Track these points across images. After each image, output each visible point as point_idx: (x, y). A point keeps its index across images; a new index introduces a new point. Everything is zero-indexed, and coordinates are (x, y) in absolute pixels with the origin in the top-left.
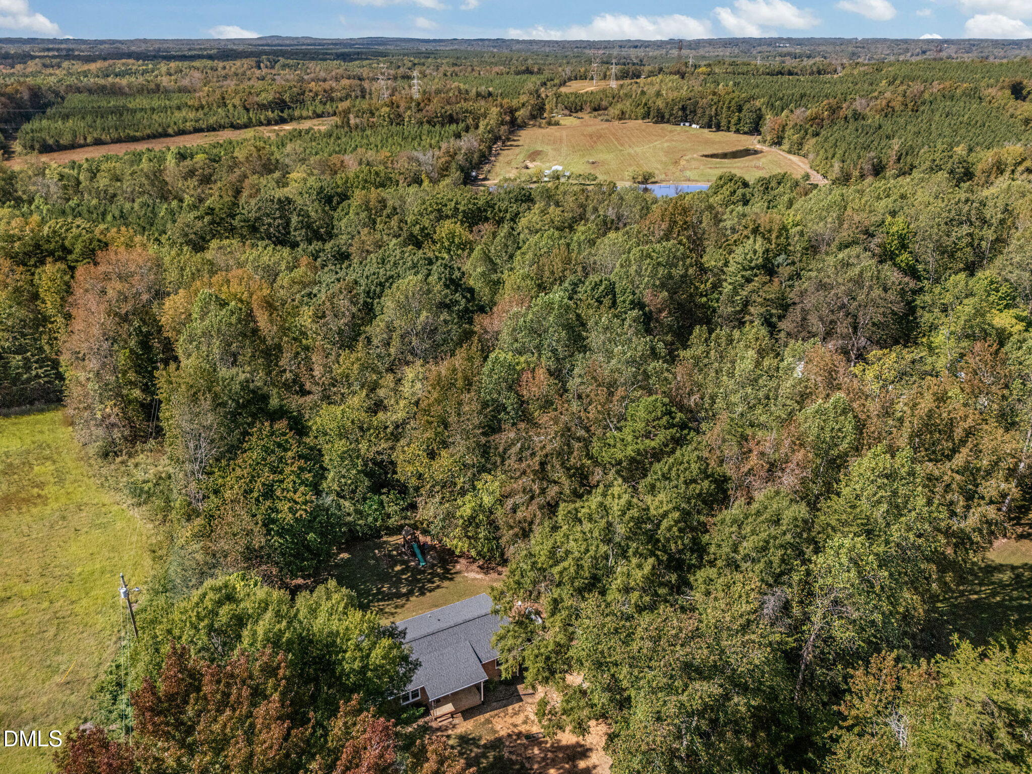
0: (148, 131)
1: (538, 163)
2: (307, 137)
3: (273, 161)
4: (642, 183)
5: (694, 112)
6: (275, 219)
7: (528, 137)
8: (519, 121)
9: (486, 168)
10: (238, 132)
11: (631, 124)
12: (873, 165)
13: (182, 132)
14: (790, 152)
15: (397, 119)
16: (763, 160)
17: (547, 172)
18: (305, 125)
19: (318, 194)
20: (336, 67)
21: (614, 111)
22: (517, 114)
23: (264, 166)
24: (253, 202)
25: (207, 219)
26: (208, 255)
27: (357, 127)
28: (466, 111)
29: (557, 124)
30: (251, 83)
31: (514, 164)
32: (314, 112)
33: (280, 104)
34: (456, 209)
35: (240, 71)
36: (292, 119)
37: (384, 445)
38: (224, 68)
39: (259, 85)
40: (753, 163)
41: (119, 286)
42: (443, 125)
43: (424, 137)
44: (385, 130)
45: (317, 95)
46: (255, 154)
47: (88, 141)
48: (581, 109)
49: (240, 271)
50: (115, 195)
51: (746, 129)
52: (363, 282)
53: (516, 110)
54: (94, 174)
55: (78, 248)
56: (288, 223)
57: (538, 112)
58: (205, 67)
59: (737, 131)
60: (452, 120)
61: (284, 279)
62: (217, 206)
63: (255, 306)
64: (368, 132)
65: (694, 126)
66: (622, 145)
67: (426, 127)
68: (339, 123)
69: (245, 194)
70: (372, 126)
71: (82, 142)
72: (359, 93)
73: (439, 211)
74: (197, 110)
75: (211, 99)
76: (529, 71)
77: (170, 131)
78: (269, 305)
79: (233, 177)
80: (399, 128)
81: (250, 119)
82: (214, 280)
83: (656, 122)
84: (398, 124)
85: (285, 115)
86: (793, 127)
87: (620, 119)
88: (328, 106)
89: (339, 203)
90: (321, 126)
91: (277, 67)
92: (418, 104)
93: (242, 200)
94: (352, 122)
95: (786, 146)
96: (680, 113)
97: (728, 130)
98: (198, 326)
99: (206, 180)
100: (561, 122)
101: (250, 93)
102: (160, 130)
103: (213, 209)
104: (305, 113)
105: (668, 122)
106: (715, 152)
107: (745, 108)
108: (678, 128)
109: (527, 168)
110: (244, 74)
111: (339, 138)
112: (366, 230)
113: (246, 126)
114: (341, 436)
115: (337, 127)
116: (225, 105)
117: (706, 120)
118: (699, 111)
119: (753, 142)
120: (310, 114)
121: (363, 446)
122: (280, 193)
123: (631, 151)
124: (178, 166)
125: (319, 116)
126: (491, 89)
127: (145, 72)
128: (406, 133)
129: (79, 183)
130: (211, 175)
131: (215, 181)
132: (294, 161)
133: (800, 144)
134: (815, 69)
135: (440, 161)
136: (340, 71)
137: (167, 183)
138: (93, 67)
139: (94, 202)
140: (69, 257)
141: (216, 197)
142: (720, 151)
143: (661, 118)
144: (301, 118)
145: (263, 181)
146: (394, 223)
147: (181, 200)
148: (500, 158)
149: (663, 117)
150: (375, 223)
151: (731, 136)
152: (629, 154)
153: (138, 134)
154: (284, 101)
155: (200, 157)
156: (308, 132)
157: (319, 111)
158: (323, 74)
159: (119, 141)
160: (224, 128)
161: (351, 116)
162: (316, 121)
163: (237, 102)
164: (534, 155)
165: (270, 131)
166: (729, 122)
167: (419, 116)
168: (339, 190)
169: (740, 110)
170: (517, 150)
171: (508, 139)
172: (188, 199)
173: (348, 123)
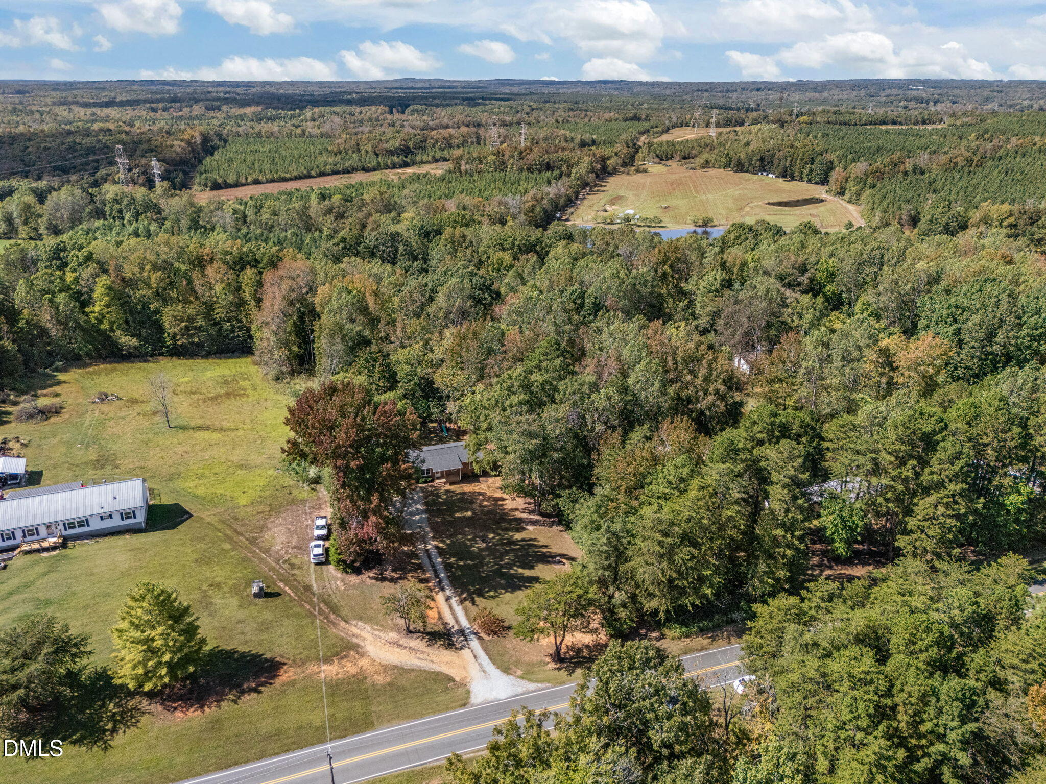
0: (296, 174)
1: (616, 207)
2: (424, 180)
3: (392, 203)
4: (702, 226)
5: (771, 163)
6: (387, 247)
7: (613, 184)
8: (610, 169)
9: (571, 210)
10: (368, 174)
11: (714, 172)
12: (910, 216)
13: (322, 174)
14: (849, 202)
15: (501, 166)
16: (822, 209)
17: (621, 215)
18: (425, 169)
19: (420, 230)
20: (460, 112)
21: (700, 160)
22: (608, 162)
23: (385, 206)
24: (373, 234)
25: (341, 245)
26: (343, 266)
27: (466, 172)
28: (562, 160)
29: (645, 171)
30: (383, 129)
31: (595, 208)
32: (433, 157)
33: (405, 151)
34: (513, 244)
35: (374, 116)
36: (414, 163)
37: (430, 370)
38: (361, 113)
39: (389, 131)
40: (809, 212)
41: (289, 282)
42: (540, 172)
43: (521, 183)
44: (490, 176)
45: (437, 142)
46: (379, 197)
47: (249, 180)
48: (672, 157)
49: (360, 275)
50: (273, 226)
51: (817, 180)
52: (430, 284)
53: (608, 159)
54: (258, 209)
55: (265, 261)
56: (397, 250)
57: (629, 161)
58: (344, 112)
59: (809, 181)
60: (549, 167)
61: (385, 282)
62: (348, 237)
63: (367, 294)
64: (476, 177)
65: (770, 175)
66: (697, 192)
67: (525, 173)
68: (452, 169)
69: (369, 228)
70: (479, 172)
71: (244, 181)
72: (475, 140)
73: (502, 245)
74: (336, 154)
75: (348, 145)
76: (636, 118)
77: (313, 173)
78: (376, 295)
79: (361, 215)
80: (502, 175)
81: (379, 163)
82: (345, 279)
83: (736, 172)
84: (502, 170)
85: (408, 160)
86: (854, 180)
87: (703, 168)
88: (446, 152)
89: (434, 237)
90: (437, 170)
91: (406, 112)
92: (521, 153)
93: (366, 233)
94: (463, 168)
95: (847, 197)
96: (758, 164)
97: (801, 180)
98: (335, 304)
99: (340, 216)
100: (650, 170)
101: (381, 140)
102: (305, 172)
103: (345, 239)
104: (425, 158)
105: (747, 171)
106: (780, 200)
107: (817, 160)
108: (755, 177)
109: (606, 211)
110: (377, 120)
111: (450, 182)
112: (450, 257)
113: (375, 170)
114: (407, 363)
115: (450, 172)
116: (359, 151)
117: (781, 170)
118: (776, 162)
119: (820, 191)
120: (430, 159)
121: (419, 370)
122: (394, 228)
123: (704, 197)
124: (319, 204)
125: (437, 161)
126: (594, 137)
127: (292, 117)
128: (507, 179)
129: (245, 217)
130: (344, 213)
131: (347, 218)
132: (408, 203)
133: (858, 195)
134: (920, 119)
135: (527, 205)
136: (462, 117)
137: (311, 218)
138: (249, 110)
139: (259, 231)
140: (259, 266)
141: (347, 230)
142: (785, 200)
143: (740, 167)
144: (422, 162)
145: (383, 218)
146: (469, 252)
147: (321, 232)
148: (586, 202)
149: (743, 167)
150: (456, 251)
151: (804, 185)
152: (701, 201)
153: (287, 176)
154: (408, 148)
155: (336, 198)
156: (425, 176)
157: (438, 156)
158: (446, 121)
159: (272, 181)
160: (357, 170)
161: (463, 163)
162: (433, 166)
163: (369, 148)
164: (614, 201)
165: (395, 174)
166: (802, 173)
167: (521, 163)
168: (435, 228)
169: (812, 161)
170: (602, 195)
171: (596, 185)
172: (326, 231)
173: (459, 169)
